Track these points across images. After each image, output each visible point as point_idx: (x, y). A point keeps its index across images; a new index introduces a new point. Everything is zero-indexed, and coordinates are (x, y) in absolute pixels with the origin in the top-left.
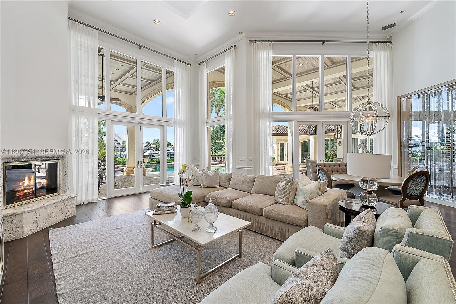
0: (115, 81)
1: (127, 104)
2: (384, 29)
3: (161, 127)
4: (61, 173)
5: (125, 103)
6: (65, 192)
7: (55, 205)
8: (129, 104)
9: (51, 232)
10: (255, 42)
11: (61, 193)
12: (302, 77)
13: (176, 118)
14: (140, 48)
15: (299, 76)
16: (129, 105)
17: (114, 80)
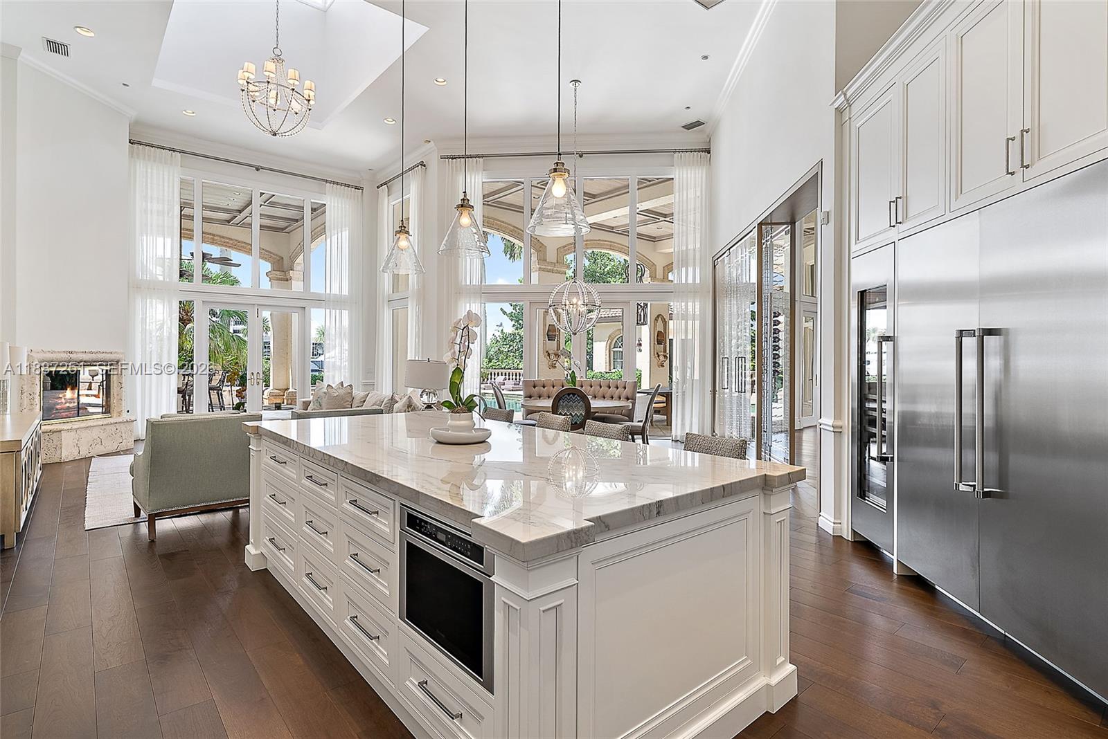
0: (240, 212)
1: (271, 253)
2: (689, 127)
3: (300, 311)
4: (115, 385)
5: (268, 251)
6: (120, 413)
7: (103, 427)
8: (276, 253)
9: (95, 463)
10: (452, 159)
11: (115, 415)
12: (614, 198)
13: (328, 292)
14: (258, 170)
15: (608, 198)
16: (277, 255)
17: (237, 208)
